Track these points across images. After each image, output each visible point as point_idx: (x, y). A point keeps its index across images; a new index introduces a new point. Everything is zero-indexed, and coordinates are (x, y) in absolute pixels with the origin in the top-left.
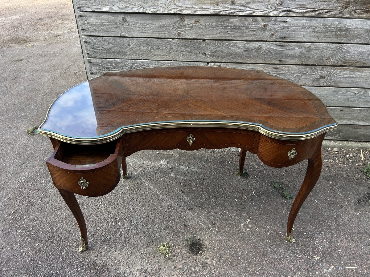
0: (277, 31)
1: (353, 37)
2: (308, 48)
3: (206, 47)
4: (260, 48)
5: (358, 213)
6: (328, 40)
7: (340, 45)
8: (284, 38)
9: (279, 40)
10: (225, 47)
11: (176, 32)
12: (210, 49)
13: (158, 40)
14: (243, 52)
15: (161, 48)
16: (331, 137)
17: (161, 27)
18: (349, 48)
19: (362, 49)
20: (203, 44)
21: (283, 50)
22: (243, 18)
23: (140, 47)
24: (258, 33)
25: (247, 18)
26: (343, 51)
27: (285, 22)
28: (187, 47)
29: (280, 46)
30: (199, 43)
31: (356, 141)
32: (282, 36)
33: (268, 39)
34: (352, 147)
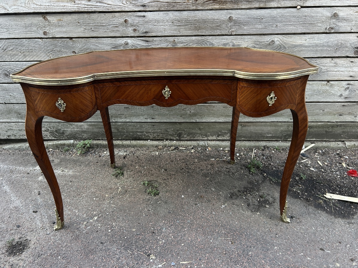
0: (138, 26)
1: (212, 29)
2: (173, 42)
3: (74, 46)
4: (127, 44)
5: (223, 206)
6: (189, 33)
7: (203, 38)
8: (146, 32)
9: (143, 35)
10: (93, 45)
11: (42, 32)
12: (79, 47)
13: (26, 41)
14: (111, 49)
15: (31, 48)
16: (222, 137)
17: (26, 27)
18: (212, 41)
19: (225, 41)
20: (70, 42)
21: (149, 46)
22: (103, 14)
23: (11, 49)
24: (121, 28)
25: (106, 14)
26: (207, 44)
27: (144, 16)
28: (56, 46)
29: (146, 41)
30: (67, 42)
31: (250, 141)
32: (144, 31)
33: (132, 35)
34: (245, 147)
